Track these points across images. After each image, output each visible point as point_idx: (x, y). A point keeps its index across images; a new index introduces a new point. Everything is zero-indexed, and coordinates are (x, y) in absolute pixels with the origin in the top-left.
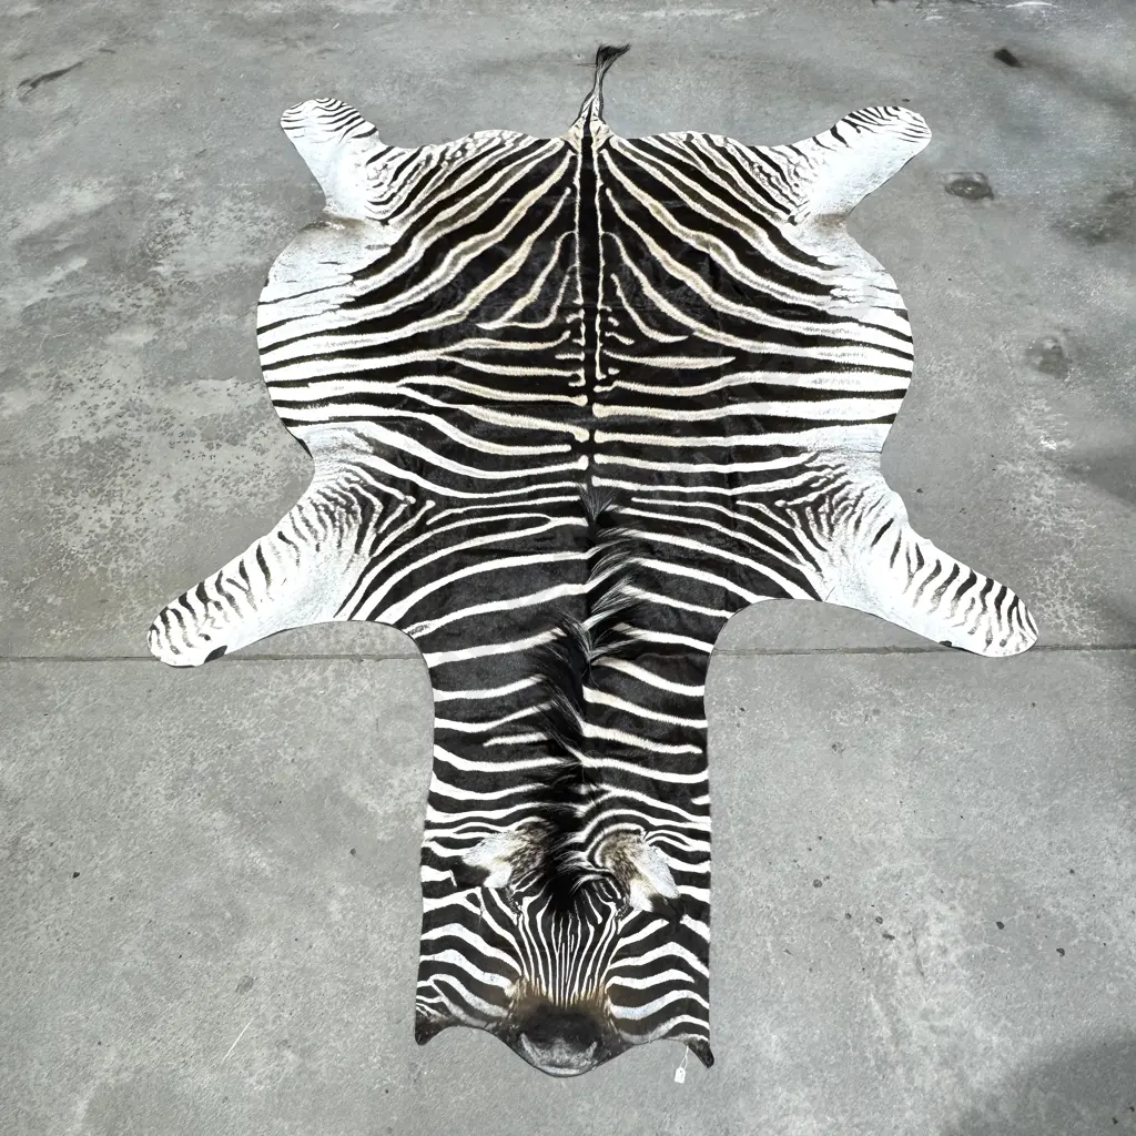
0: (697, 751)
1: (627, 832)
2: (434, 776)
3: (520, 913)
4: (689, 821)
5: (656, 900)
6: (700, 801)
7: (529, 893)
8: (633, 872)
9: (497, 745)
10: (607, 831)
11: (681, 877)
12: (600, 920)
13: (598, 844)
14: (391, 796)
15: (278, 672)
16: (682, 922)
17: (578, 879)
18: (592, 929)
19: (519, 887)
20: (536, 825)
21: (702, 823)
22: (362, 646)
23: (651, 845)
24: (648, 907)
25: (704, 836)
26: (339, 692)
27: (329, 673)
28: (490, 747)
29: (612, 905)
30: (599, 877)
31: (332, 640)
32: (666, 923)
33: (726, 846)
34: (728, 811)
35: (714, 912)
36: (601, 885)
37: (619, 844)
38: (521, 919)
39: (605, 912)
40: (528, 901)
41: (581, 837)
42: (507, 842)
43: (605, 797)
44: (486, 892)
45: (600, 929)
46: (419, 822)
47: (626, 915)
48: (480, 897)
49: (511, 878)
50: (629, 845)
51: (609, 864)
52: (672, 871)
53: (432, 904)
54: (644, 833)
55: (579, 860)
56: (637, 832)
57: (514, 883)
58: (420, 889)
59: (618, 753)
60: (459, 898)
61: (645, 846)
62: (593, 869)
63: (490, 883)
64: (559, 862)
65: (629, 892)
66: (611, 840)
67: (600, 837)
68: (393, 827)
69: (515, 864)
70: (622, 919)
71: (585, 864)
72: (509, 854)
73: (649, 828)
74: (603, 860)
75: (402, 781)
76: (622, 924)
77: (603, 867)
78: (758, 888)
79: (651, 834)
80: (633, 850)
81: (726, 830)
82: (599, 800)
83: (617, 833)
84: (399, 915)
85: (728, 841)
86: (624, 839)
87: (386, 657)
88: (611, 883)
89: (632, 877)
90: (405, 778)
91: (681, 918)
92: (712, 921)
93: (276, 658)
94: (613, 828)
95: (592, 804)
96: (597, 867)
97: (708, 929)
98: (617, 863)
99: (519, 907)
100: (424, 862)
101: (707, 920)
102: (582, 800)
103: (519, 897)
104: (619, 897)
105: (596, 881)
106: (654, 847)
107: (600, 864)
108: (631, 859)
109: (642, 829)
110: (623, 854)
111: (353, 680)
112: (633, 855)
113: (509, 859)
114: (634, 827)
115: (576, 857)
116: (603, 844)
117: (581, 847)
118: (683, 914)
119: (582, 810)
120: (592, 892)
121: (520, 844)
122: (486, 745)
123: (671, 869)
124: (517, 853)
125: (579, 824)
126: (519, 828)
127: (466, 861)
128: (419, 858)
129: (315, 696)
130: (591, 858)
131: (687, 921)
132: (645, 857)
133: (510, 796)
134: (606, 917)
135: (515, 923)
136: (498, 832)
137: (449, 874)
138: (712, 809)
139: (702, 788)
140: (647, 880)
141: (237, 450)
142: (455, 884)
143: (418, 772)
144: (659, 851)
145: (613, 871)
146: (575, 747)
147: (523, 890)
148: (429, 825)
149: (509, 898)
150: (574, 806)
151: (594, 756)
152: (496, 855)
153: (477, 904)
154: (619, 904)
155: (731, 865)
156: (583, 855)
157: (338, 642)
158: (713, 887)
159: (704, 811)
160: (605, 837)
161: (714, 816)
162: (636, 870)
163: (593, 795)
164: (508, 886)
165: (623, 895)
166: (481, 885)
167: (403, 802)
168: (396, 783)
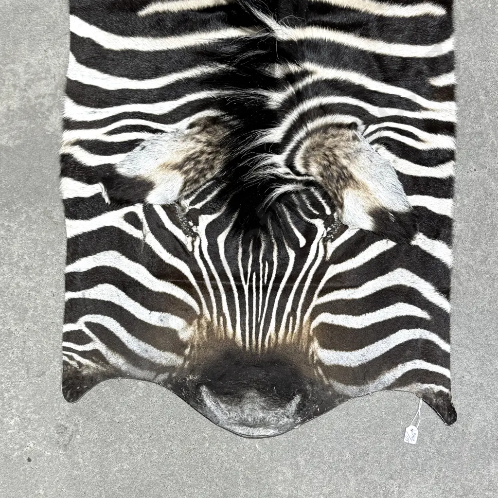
0: (438, 11)
1: (340, 126)
2: (72, 58)
3: (195, 235)
4: (426, 109)
5: (380, 215)
6: (441, 81)
7: (204, 211)
8: (346, 179)
9: (157, 14)
10: (311, 126)
11: (412, 185)
12: (303, 242)
13: (300, 143)
14: (14, 86)
16: (413, 243)
17: (272, 190)
18: (292, 254)
19: (192, 203)
20: (214, 121)
21: (443, 111)
23: (372, 143)
24: (368, 224)
25: (448, 128)
28: (148, 16)
29: (319, 223)
30: (300, 187)
32: (391, 244)
33: (477, 141)
34: (481, 92)
35: (457, 228)
36: (304, 197)
37: (329, 142)
38: (197, 244)
39: (310, 232)
40: (205, 220)
41: (275, 135)
42: (176, 144)
43: (308, 80)
44: (149, 210)
45: (302, 254)
46: (56, 122)
47: (337, 236)
48: (141, 216)
49: (182, 191)
50: (342, 144)
51: (314, 169)
52: (401, 176)
53: (77, 227)
54: (362, 127)
55: (273, 165)
56: (353, 126)
57: (187, 197)
58: (62, 208)
59: (327, 18)
60: (114, 219)
61: (365, 144)
62: (293, 176)
63: (154, 198)
64: (246, 169)
65: (341, 206)
66: (317, 138)
67: (302, 134)
68: (21, 128)
69: (186, 172)
70: (332, 240)
71: (282, 170)
72: (179, 159)
73: (370, 120)
74: (306, 165)
75: (28, 65)
76: (332, 247)
77: (306, 175)
79: (372, 128)
80: (348, 151)
81: (478, 119)
82: (300, 85)
83: (325, 128)
84: (35, 242)
85: (480, 134)
86: (334, 136)
88: (317, 194)
89: (346, 186)
90: (32, 61)
91: (411, 237)
92: (455, 240)
94: (320, 122)
95: (291, 90)
96: (298, 174)
97: (450, 251)
98: (326, 168)
99: (194, 229)
100: (64, 173)
101: (448, 240)
102: (275, 85)
103: (194, 216)
104: (328, 211)
105: (297, 193)
106: (376, 146)
107: (302, 170)
108: (345, 162)
109: (359, 121)
110: (334, 155)
112: (347, 156)
113: (179, 167)
114: (348, 119)
115: (269, 162)
116: (307, 144)
117: (276, 148)
118: (416, 231)
119: (276, 98)
120: (292, 208)
121: (192, 147)
122: (142, 13)
123: (398, 173)
124: (188, 159)
125: (272, 118)
126: (191, 126)
127: (122, 171)
128: (58, 168)
130: (290, 164)
131: (421, 241)
132: (363, 159)
133: (178, 83)
134: (310, 238)
135: (190, 248)
136: (162, 132)
137: (98, 188)
138: (458, 93)
139: (445, 64)
140: (366, 189)
142: (107, 200)
143: (50, 53)
144: (383, 150)
145: (319, 179)
146: (266, 12)
147: (198, 206)
148: (69, 125)
149: (180, 216)
150: (266, 93)
151: (293, 24)
152: (161, 161)
153: (138, 225)
154: (328, 221)
155: (483, 167)
156: (279, 159)
158: (458, 196)
159: (447, 94)
160: (309, 135)
161: (462, 101)
162: (351, 177)
163: (291, 79)
164: (178, 202)
165: (333, 210)
166: (142, 201)
167: (31, 94)
168: (20, 68)
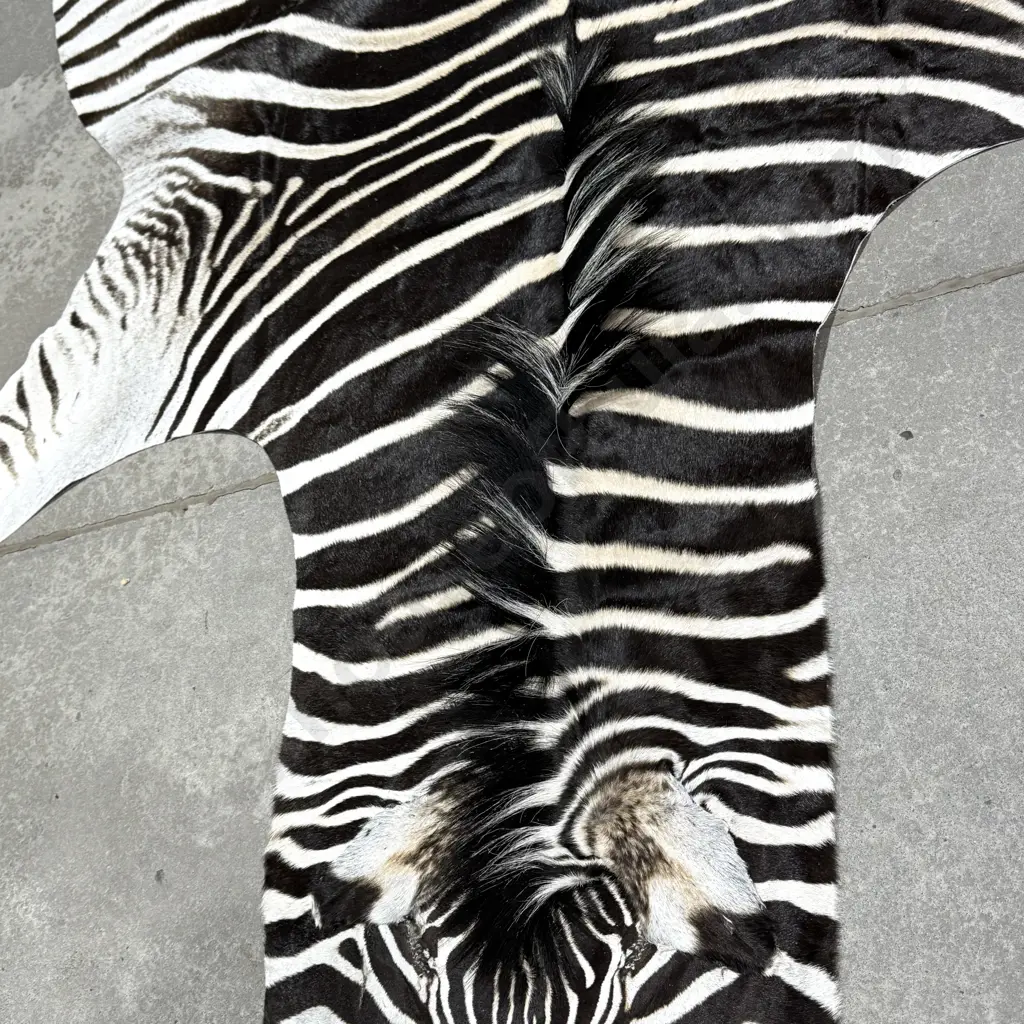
0: (798, 554)
1: (645, 767)
2: (292, 704)
3: (432, 974)
4: (784, 723)
5: (707, 922)
6: (805, 672)
7: (449, 929)
8: (652, 859)
9: (400, 622)
10: (600, 771)
11: (760, 862)
12: (590, 977)
13: (585, 801)
14: (223, 756)
15: (63, 561)
16: (769, 972)
17: (535, 889)
18: (573, 1000)
19: (432, 918)
20: (460, 777)
21: (808, 724)
22: (187, 481)
23: (693, 793)
24: (687, 940)
25: (815, 754)
26: (149, 577)
27: (137, 545)
28: (388, 629)
29: (613, 941)
30: (582, 879)
31: (143, 483)
32: (731, 976)
33: (874, 772)
34: (878, 683)
35: (848, 940)
36: (594, 895)
37: (627, 798)
38: (434, 989)
39: (600, 957)
40: (447, 946)
41: (547, 792)
42: (413, 821)
43: (597, 695)
44: (373, 934)
45: (589, 999)
46: (266, 803)
47: (640, 965)
48: (362, 944)
49: (415, 899)
50: (647, 798)
51: (603, 846)
52: (745, 849)
53: (281, 968)
54: (679, 765)
55: (538, 846)
56: (666, 766)
57: (424, 908)
58: (262, 938)
60: (324, 952)
61: (679, 795)
62: (574, 861)
63: (381, 914)
65: (646, 909)
66: (611, 791)
67: (588, 786)
68: (225, 817)
69: (423, 867)
70: (634, 974)
72: (412, 846)
73: (689, 751)
74: (591, 841)
75: (242, 723)
76: (634, 985)
77: (592, 857)
78: (958, 871)
79: (695, 765)
80: (653, 809)
81: (874, 732)
82: (585, 705)
83: (624, 771)
84: (227, 995)
85: (879, 759)
86: (636, 785)
87: (224, 493)
88: (613, 888)
89: (651, 873)
90: (246, 716)
91: (766, 960)
92: (843, 964)
93: (63, 536)
94: (616, 762)
95: (573, 715)
96: (581, 857)
97: (833, 986)
98: (619, 843)
99: (431, 963)
100: (270, 883)
101: (829, 963)
102: (545, 709)
103: (430, 941)
104: (628, 921)
105: (582, 889)
106: (700, 797)
107: (585, 850)
108: (649, 830)
109: (674, 756)
110: (634, 819)
111: (172, 548)
112: (653, 820)
113: (412, 859)
114: (656, 754)
115: (531, 840)
116: (593, 803)
117: (545, 815)
118: (771, 949)
119: (548, 732)
120: (574, 915)
121: (430, 823)
122: (380, 625)
123: (738, 842)
124: (424, 846)
125: (543, 765)
126: (434, 788)
127: (341, 872)
128: (260, 873)
129: (115, 590)
130: (566, 840)
131: (784, 967)
132: (678, 823)
133: (421, 723)
134: (601, 968)
135: (423, 998)
136: (396, 803)
137: (308, 903)
138: (836, 690)
139: (813, 640)
140: (685, 876)
141: (22, 193)
142: (318, 923)
143: (268, 701)
145: (609, 863)
147: (438, 923)
148: (283, 806)
149: (412, 942)
150: (531, 726)
151: (576, 611)
152: (390, 852)
153: (357, 962)
154: (628, 937)
155: (888, 819)
156: (549, 833)
157: (151, 483)
158: (845, 877)
159: (818, 693)
160: (600, 785)
161: (845, 703)
162: (660, 855)
163: (574, 695)
164: (410, 918)
165: (635, 919)
166: (363, 920)
168: (230, 729)
